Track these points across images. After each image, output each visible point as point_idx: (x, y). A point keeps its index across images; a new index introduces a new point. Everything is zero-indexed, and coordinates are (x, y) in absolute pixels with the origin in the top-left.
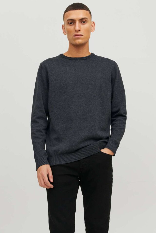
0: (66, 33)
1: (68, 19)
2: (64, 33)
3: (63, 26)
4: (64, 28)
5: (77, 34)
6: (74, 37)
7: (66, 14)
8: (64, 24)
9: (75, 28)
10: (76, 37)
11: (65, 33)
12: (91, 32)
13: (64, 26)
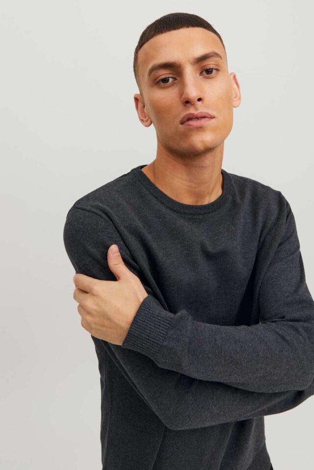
0: (149, 122)
1: (150, 66)
2: (142, 120)
3: (136, 99)
4: (140, 105)
5: (192, 114)
6: (181, 126)
7: (141, 52)
8: (139, 93)
9: (182, 93)
10: (189, 125)
11: (147, 121)
12: (234, 108)
13: (139, 98)
